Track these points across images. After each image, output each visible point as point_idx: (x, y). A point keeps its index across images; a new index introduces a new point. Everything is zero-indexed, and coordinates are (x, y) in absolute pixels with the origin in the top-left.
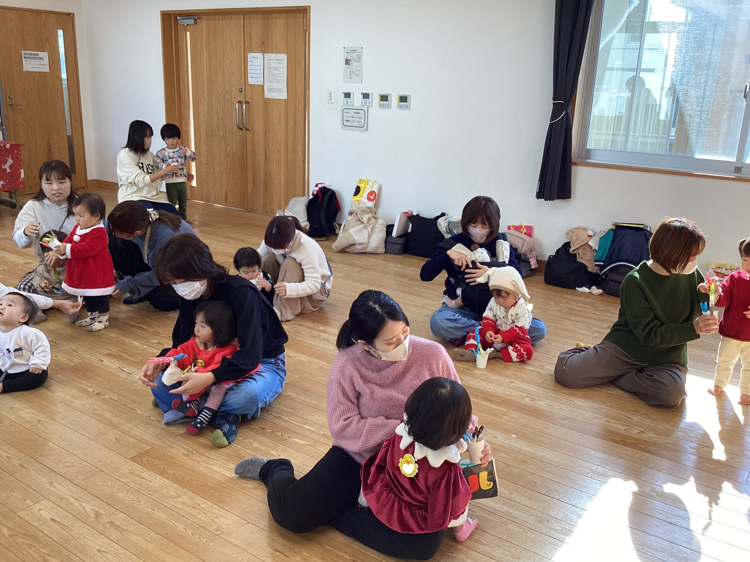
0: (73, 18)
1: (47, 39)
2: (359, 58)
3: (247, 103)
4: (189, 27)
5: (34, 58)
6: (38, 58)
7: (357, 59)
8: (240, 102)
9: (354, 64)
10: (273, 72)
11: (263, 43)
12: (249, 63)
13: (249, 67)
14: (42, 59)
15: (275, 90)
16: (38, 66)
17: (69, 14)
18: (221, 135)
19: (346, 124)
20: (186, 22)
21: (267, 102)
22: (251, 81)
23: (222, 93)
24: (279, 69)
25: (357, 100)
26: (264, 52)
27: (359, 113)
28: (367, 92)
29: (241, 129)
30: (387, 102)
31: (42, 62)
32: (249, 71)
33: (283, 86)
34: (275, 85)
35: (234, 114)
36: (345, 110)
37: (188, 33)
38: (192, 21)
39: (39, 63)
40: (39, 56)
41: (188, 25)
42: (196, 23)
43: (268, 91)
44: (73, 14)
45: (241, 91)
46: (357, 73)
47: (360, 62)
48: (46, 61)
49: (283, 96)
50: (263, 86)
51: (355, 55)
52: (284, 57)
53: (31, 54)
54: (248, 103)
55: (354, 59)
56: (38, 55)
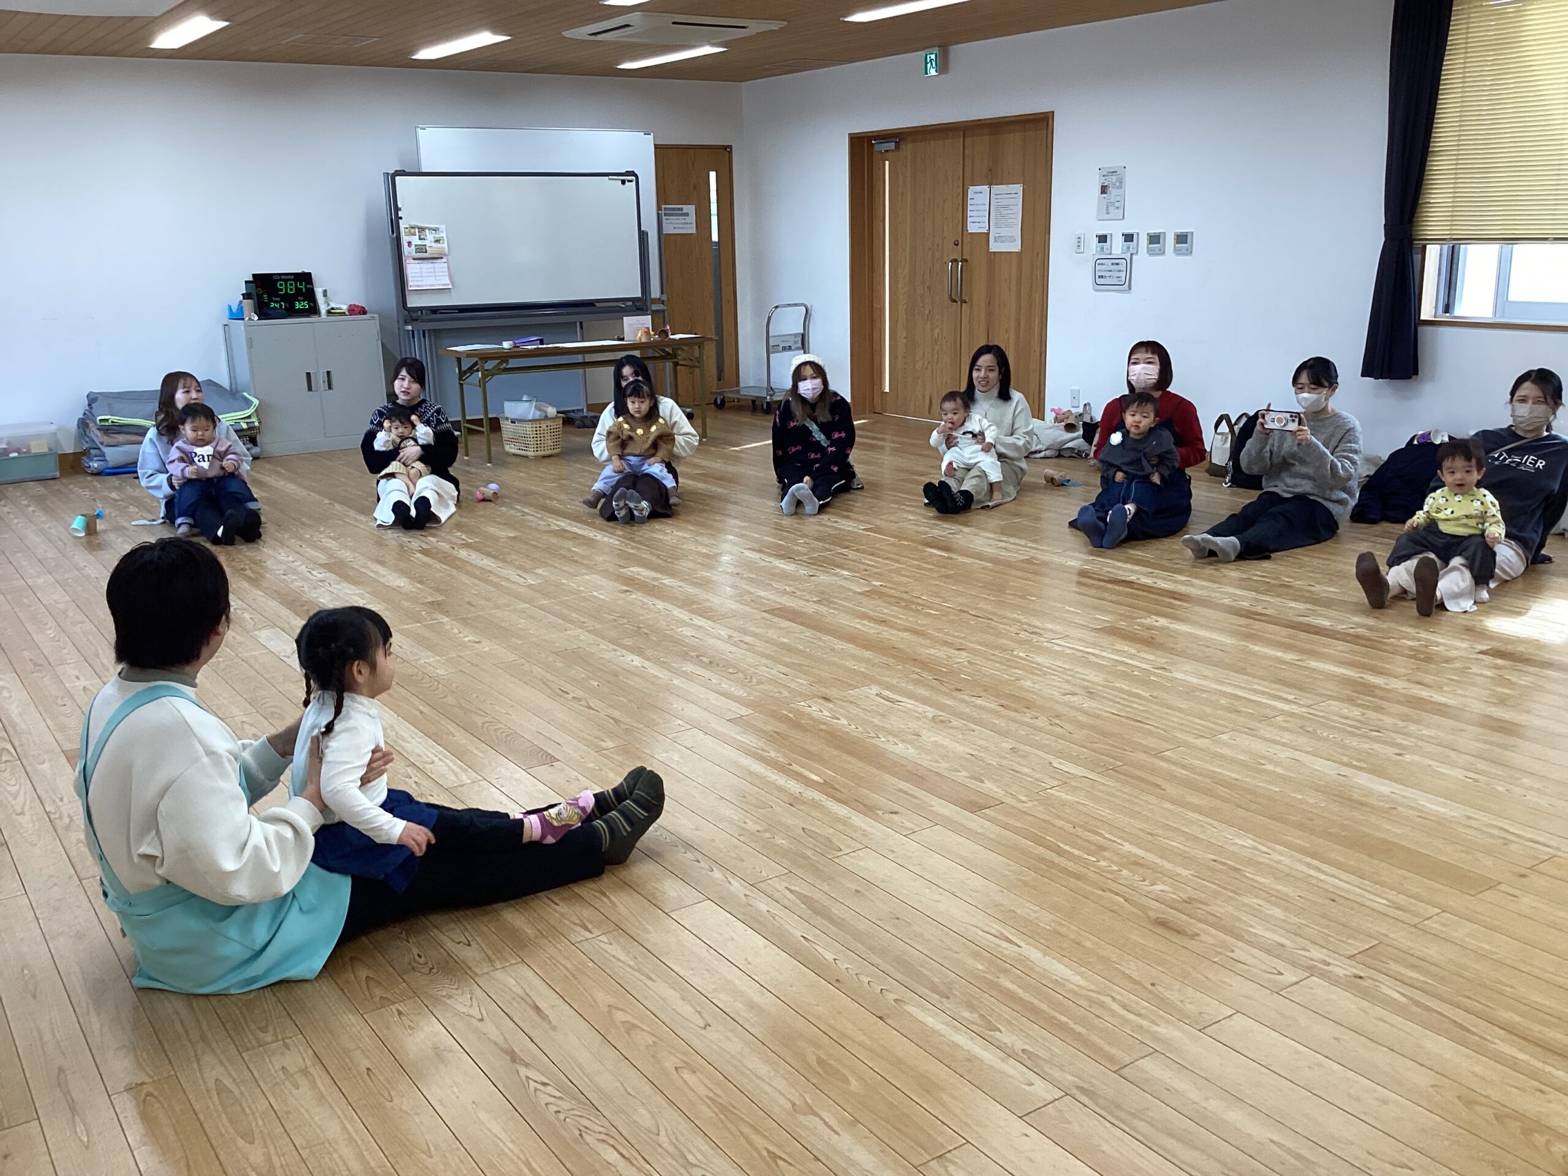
0: (730, 152)
1: (695, 187)
2: (1121, 183)
3: (964, 261)
4: (889, 155)
5: (676, 215)
6: (682, 215)
7: (1118, 184)
8: (955, 261)
9: (1113, 192)
10: (1004, 212)
11: (990, 170)
12: (969, 202)
13: (969, 208)
14: (687, 214)
15: (1004, 239)
16: (680, 226)
17: (725, 148)
18: (927, 312)
19: (1100, 282)
20: (884, 147)
21: (994, 258)
22: (972, 228)
23: (930, 249)
24: (1012, 207)
25: (1117, 246)
26: (990, 184)
27: (1117, 264)
28: (1130, 231)
29: (955, 301)
30: (1158, 245)
31: (688, 219)
32: (969, 214)
33: (1017, 232)
34: (1004, 232)
35: (946, 280)
36: (1098, 262)
37: (887, 163)
38: (892, 146)
39: (684, 221)
40: (684, 211)
41: (886, 151)
42: (897, 148)
43: (996, 241)
44: (730, 147)
45: (957, 245)
46: (1117, 204)
47: (1121, 188)
48: (692, 218)
49: (1016, 247)
50: (988, 234)
51: (1114, 178)
52: (1018, 188)
53: (673, 209)
54: (966, 260)
55: (1114, 184)
56: (681, 209)
